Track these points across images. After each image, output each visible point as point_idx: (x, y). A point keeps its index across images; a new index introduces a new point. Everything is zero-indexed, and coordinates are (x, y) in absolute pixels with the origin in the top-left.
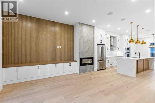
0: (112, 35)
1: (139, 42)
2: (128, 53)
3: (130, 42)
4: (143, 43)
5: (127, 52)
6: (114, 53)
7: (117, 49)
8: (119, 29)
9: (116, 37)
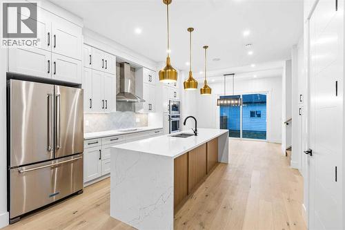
0: (126, 57)
1: (196, 85)
2: (175, 119)
3: (163, 75)
4: (206, 90)
5: (172, 117)
6: (138, 120)
7: (145, 105)
8: (138, 31)
9: (141, 68)
